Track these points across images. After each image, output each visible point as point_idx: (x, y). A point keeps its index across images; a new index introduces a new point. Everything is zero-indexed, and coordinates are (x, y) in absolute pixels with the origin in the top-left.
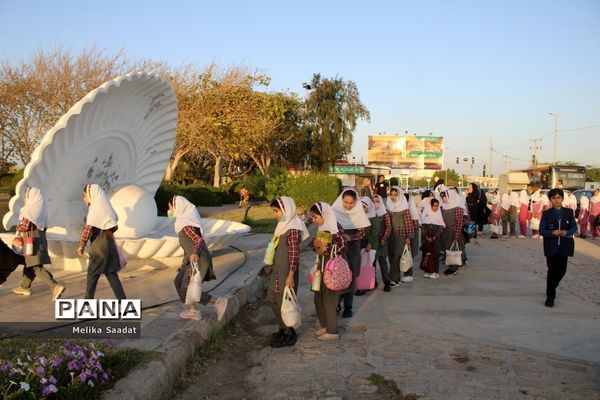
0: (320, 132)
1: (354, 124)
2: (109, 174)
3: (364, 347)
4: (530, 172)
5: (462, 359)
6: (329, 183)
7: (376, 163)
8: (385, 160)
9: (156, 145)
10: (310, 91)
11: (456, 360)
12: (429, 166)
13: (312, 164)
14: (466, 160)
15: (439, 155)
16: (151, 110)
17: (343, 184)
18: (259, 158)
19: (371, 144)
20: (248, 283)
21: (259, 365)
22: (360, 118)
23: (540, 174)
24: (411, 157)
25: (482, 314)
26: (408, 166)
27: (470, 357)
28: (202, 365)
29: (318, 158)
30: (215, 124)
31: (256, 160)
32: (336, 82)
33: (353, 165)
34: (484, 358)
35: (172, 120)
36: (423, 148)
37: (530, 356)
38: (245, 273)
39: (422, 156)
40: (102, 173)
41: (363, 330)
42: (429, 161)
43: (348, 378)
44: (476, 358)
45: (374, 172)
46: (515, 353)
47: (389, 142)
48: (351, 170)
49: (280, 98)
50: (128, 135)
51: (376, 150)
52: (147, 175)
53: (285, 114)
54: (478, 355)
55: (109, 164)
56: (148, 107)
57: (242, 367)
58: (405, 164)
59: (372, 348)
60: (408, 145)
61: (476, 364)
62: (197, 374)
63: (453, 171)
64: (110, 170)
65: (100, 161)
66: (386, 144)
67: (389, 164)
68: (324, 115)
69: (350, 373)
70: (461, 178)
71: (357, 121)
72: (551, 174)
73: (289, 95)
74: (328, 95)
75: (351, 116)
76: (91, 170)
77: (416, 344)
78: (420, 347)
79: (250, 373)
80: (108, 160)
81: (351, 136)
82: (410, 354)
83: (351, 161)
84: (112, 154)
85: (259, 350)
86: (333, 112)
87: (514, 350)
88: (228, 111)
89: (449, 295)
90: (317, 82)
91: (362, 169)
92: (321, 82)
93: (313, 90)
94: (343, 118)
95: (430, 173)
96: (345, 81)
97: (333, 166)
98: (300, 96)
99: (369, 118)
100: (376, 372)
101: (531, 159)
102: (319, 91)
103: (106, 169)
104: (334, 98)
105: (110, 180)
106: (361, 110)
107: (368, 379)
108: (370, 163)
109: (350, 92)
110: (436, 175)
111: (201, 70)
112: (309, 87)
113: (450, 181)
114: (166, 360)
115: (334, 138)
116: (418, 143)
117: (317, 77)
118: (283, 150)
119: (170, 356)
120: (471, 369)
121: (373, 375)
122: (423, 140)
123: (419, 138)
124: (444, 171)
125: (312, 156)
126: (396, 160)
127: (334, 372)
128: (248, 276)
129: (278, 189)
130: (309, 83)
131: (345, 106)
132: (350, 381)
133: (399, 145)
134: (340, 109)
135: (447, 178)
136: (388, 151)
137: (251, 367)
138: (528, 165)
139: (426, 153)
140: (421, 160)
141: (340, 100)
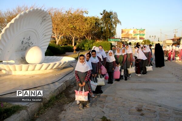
0: (106, 28)
1: (116, 26)
2: (30, 43)
3: (104, 104)
4: (173, 40)
5: (139, 110)
6: (108, 44)
7: (124, 38)
8: (127, 37)
9: (46, 33)
10: (102, 15)
11: (137, 110)
12: (141, 38)
13: (103, 38)
14: (153, 36)
15: (144, 35)
16: (43, 21)
17: (113, 45)
18: (87, 37)
19: (122, 32)
20: (71, 79)
21: (65, 110)
22: (118, 24)
23: (177, 40)
24: (135, 36)
25: (151, 90)
26: (134, 38)
27: (143, 109)
28: (45, 110)
29: (105, 37)
30: (71, 26)
31: (86, 37)
32: (110, 12)
33: (117, 38)
34: (148, 110)
35: (50, 25)
36: (139, 33)
37: (167, 109)
38: (71, 75)
39: (139, 35)
40: (27, 42)
41: (106, 96)
42: (141, 37)
43: (94, 117)
44: (145, 109)
45: (123, 41)
46: (160, 107)
47: (128, 31)
48: (116, 40)
49: (94, 18)
50: (35, 30)
51: (123, 34)
52: (43, 43)
53: (95, 23)
54: (146, 108)
55: (29, 39)
56: (41, 20)
57: (59, 111)
58: (133, 38)
59: (107, 104)
60: (134, 32)
61: (144, 112)
62: (42, 114)
63: (149, 40)
64: (30, 41)
65: (26, 39)
66: (127, 32)
67: (128, 38)
68: (106, 23)
69: (95, 116)
70: (151, 42)
71: (117, 25)
72: (180, 40)
73: (96, 17)
74: (108, 16)
75: (115, 23)
76: (23, 42)
77: (124, 103)
78: (125, 104)
79: (61, 113)
80: (28, 38)
81: (115, 29)
82: (120, 107)
83: (116, 37)
84: (30, 36)
85: (68, 103)
86: (109, 22)
87: (160, 106)
88: (75, 22)
89: (140, 82)
90: (104, 12)
91: (119, 39)
92: (105, 12)
93: (103, 15)
94: (113, 24)
95: (141, 41)
96: (113, 12)
97: (110, 39)
98: (100, 17)
99: (121, 24)
100: (105, 115)
101: (174, 36)
102: (105, 15)
103: (29, 41)
104: (110, 17)
105: (30, 45)
106: (118, 21)
107: (101, 119)
108: (122, 38)
109: (115, 15)
110: (143, 41)
111: (67, 10)
112: (102, 14)
113: (148, 43)
114: (28, 110)
115: (110, 30)
116: (137, 31)
117: (105, 11)
118: (95, 34)
119: (30, 108)
120: (142, 115)
121: (104, 117)
122: (139, 30)
123: (137, 30)
124: (146, 40)
125: (103, 36)
126: (130, 37)
127: (89, 115)
128: (71, 76)
129: (89, 46)
130: (102, 13)
131: (113, 20)
132: (94, 119)
133: (131, 32)
134: (112, 21)
135: (147, 42)
136: (128, 34)
137: (62, 111)
138: (173, 38)
139: (140, 34)
140: (138, 37)
141: (112, 18)
